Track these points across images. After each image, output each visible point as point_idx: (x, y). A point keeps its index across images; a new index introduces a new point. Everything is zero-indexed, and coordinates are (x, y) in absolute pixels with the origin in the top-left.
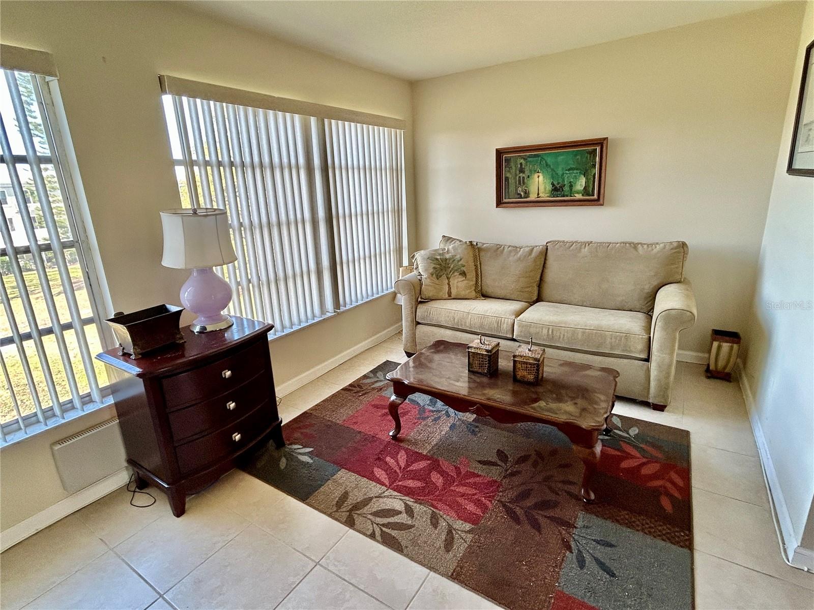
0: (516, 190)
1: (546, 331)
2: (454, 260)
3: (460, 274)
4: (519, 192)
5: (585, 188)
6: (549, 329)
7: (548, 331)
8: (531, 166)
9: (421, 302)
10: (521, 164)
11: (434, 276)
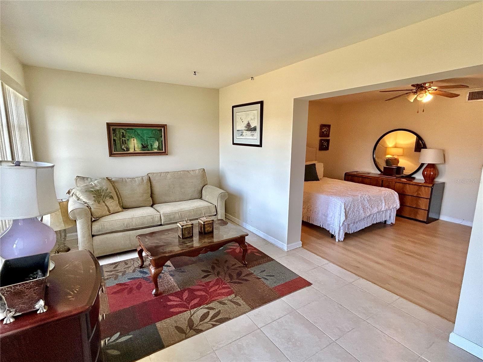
0: (121, 147)
1: (178, 215)
2: (103, 190)
3: (110, 198)
4: (123, 148)
5: (158, 147)
6: (179, 213)
7: (179, 215)
8: (129, 134)
9: (94, 221)
10: (123, 133)
11: (96, 201)
